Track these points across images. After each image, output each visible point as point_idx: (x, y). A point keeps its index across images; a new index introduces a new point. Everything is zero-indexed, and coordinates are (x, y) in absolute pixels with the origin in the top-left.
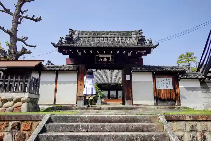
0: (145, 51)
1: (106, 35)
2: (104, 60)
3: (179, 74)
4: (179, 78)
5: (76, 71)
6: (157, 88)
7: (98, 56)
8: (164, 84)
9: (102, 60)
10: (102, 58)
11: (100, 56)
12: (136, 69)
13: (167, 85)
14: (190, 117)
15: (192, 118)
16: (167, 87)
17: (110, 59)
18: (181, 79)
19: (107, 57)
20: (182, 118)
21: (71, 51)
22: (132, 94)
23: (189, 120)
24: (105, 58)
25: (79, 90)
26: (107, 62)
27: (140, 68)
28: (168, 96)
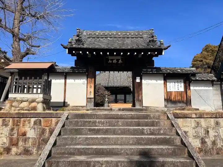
0: (156, 53)
1: (115, 35)
2: (114, 62)
3: (191, 76)
4: (190, 80)
5: (85, 73)
6: (168, 91)
7: (108, 58)
8: (175, 86)
9: (112, 62)
10: (112, 60)
11: (110, 58)
12: (147, 71)
13: (178, 87)
14: (196, 114)
15: (197, 116)
16: (178, 89)
17: (120, 61)
18: (192, 81)
19: (116, 59)
20: (188, 116)
21: (81, 52)
22: (142, 96)
23: (195, 117)
24: (115, 59)
25: (89, 92)
26: (117, 63)
27: (150, 70)
28: (178, 98)
